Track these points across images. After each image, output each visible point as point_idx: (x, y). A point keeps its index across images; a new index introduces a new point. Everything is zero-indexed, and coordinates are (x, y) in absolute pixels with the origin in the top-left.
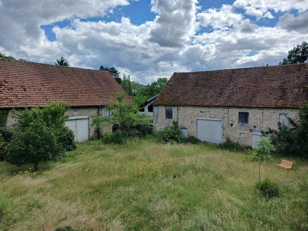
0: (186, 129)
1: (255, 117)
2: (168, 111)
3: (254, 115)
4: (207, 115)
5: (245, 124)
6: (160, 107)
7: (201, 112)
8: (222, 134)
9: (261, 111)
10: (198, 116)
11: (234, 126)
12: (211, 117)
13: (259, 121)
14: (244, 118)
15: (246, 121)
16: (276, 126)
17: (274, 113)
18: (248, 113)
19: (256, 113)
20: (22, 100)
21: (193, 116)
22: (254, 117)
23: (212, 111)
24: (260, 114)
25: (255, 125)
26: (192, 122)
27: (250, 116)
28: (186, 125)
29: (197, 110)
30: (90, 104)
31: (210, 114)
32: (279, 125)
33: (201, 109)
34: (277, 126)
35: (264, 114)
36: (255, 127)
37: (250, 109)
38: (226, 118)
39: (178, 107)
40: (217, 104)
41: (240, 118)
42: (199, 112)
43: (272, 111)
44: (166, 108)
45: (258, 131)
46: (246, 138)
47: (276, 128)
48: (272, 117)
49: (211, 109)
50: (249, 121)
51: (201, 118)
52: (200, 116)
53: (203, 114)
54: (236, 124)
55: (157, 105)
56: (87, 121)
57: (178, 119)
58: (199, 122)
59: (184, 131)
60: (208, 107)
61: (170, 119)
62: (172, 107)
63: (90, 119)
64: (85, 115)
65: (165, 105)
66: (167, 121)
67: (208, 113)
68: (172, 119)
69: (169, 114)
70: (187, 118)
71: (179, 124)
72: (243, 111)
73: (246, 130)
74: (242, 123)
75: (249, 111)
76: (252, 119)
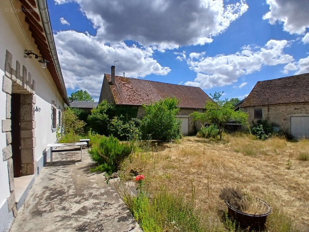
0: (278, 126)
2: (257, 111)
4: (303, 112)
6: (248, 109)
7: (295, 109)
10: (292, 113)
12: (307, 114)
21: (286, 114)
26: (285, 120)
28: (277, 122)
29: (291, 108)
31: (306, 110)
33: (296, 106)
39: (268, 107)
42: (293, 109)
44: (255, 109)
49: (306, 105)
51: (296, 115)
52: (295, 113)
53: (298, 111)
55: (245, 107)
56: (187, 119)
57: (268, 118)
58: (293, 119)
59: (275, 128)
60: (303, 103)
61: (259, 119)
62: (261, 107)
63: (190, 118)
64: (186, 115)
65: (254, 106)
66: (256, 121)
67: (303, 109)
68: (262, 118)
69: (258, 114)
70: (279, 116)
71: (269, 122)
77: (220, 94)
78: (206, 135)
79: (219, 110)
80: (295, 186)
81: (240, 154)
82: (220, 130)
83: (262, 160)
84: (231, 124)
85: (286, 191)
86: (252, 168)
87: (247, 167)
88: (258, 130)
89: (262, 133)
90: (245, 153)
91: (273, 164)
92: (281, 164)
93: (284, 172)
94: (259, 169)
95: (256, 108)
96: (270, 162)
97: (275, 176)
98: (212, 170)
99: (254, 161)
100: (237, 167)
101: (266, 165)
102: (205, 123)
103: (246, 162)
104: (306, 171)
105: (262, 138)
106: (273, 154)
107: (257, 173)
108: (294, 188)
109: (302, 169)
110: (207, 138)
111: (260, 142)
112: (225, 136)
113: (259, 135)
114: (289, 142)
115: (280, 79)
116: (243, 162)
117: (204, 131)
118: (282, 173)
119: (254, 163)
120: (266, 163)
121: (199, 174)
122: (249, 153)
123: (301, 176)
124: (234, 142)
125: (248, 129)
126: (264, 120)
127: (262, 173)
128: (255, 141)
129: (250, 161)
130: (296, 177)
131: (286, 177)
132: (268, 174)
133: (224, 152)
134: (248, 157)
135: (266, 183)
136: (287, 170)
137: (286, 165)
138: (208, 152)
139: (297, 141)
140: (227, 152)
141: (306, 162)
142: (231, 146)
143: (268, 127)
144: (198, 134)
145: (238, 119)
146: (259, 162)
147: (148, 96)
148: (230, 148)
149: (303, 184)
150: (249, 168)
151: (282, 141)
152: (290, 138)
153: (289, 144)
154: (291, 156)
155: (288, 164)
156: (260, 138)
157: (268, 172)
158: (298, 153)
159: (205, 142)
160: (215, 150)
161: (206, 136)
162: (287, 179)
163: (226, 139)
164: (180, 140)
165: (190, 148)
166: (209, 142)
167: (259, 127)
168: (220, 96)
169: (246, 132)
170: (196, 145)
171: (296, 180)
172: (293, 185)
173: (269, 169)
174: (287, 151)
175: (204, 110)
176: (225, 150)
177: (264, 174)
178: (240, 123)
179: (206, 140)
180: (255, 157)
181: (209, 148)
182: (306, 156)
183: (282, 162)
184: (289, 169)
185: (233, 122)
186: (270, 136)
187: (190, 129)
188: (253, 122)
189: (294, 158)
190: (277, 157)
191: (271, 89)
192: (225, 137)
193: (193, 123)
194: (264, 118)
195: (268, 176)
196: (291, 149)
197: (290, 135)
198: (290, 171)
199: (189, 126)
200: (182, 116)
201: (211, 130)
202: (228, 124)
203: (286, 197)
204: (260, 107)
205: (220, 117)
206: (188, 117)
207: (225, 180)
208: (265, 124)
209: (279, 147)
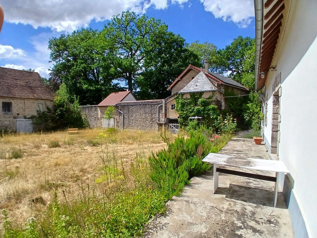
1: (18, 106)
3: (17, 106)
5: (8, 113)
9: (23, 101)
13: (22, 110)
14: (7, 107)
15: (10, 110)
16: (35, 112)
17: (33, 103)
18: (11, 103)
19: (18, 103)
24: (22, 103)
25: (17, 113)
27: (14, 105)
32: (37, 112)
35: (26, 104)
36: (18, 114)
37: (13, 99)
41: (3, 107)
43: (32, 101)
45: (21, 118)
46: (10, 125)
47: (35, 114)
48: (32, 106)
50: (12, 110)
72: (7, 100)
73: (10, 117)
74: (6, 111)
75: (12, 101)
76: (15, 108)
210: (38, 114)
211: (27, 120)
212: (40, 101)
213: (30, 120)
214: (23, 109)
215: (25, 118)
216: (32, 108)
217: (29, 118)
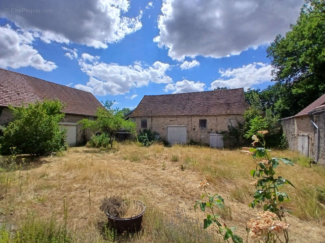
0: (159, 134)
2: (144, 121)
3: (211, 123)
4: (176, 123)
5: (204, 128)
7: (170, 121)
8: (187, 137)
9: (216, 118)
10: (168, 124)
11: (196, 130)
12: (178, 125)
13: (214, 126)
14: (203, 123)
15: (205, 126)
17: (225, 119)
18: (206, 120)
19: (212, 120)
20: (15, 101)
21: (164, 124)
22: (210, 122)
23: (179, 120)
24: (215, 120)
25: (211, 128)
26: (163, 129)
27: (208, 121)
28: (158, 131)
29: (168, 120)
30: (78, 113)
31: (178, 122)
32: (229, 128)
33: (171, 118)
34: (227, 128)
35: (218, 120)
36: (211, 130)
37: (208, 117)
38: (190, 125)
39: (152, 118)
40: (183, 114)
41: (200, 124)
42: (169, 121)
43: (223, 117)
45: (214, 133)
46: (205, 138)
47: (226, 129)
48: (224, 122)
49: (178, 118)
50: (207, 126)
51: (171, 126)
52: (170, 124)
53: (172, 122)
54: (198, 128)
55: (134, 117)
56: (75, 128)
57: (151, 127)
58: (169, 129)
59: (156, 136)
60: (176, 117)
61: (145, 128)
62: (147, 118)
63: (78, 126)
64: (74, 122)
65: (141, 117)
66: (142, 129)
67: (176, 121)
68: (147, 127)
69: (144, 124)
70: (159, 126)
71: (152, 131)
72: (203, 118)
73: (205, 132)
74: (202, 127)
75: (207, 119)
76: (209, 124)
77: (111, 103)
78: (97, 144)
79: (111, 118)
80: (168, 183)
81: (128, 161)
82: (111, 139)
83: (144, 165)
84: (122, 133)
85: (161, 189)
86: (136, 173)
87: (132, 173)
88: (144, 138)
89: (147, 141)
90: (131, 160)
91: (152, 167)
92: (159, 166)
93: (160, 172)
94: (141, 173)
95: (143, 119)
96: (150, 165)
97: (153, 177)
98: (99, 181)
99: (138, 166)
100: (123, 174)
101: (148, 169)
102: (96, 132)
103: (132, 168)
104: (176, 170)
105: (147, 145)
106: (154, 158)
107: (140, 177)
108: (167, 185)
109: (173, 169)
110: (97, 147)
111: (144, 148)
112: (116, 144)
113: (144, 142)
114: (166, 148)
115: (161, 96)
116: (130, 168)
117: (94, 140)
118: (158, 174)
119: (138, 168)
120: (147, 167)
121: (82, 189)
122: (135, 159)
123: (172, 174)
124: (124, 150)
125: (136, 137)
126: (148, 129)
127: (144, 176)
128: (141, 148)
129: (135, 167)
130: (169, 176)
131: (162, 176)
132: (148, 176)
133: (113, 160)
134: (134, 163)
135: (146, 185)
136: (162, 171)
137: (162, 166)
138: (97, 163)
139: (172, 147)
140: (116, 160)
141: (177, 163)
142: (120, 154)
143: (151, 135)
144: (88, 144)
145: (128, 129)
146: (142, 167)
147: (18, 94)
148: (119, 156)
149: (173, 181)
150: (133, 174)
151: (160, 147)
152: (167, 144)
153: (166, 149)
154: (166, 158)
155: (164, 166)
156: (145, 145)
157: (148, 174)
158: (171, 156)
159: (95, 152)
160: (105, 160)
161: (96, 146)
162: (162, 179)
163: (116, 148)
164: (65, 152)
165: (77, 160)
166: (99, 152)
167: (145, 136)
168: (111, 104)
169: (134, 140)
170: (84, 156)
171: (168, 178)
172: (166, 183)
173: (149, 171)
174: (164, 155)
175: (95, 118)
176: (114, 158)
177: (145, 176)
178: (129, 131)
179: (97, 149)
180: (139, 163)
181: (99, 158)
182: (176, 158)
183: (159, 165)
184: (164, 169)
185: (124, 131)
186: (152, 143)
187: (79, 139)
188: (140, 131)
189: (168, 160)
190: (156, 161)
191: (154, 103)
192: (115, 146)
193: (82, 132)
194: (148, 128)
195: (148, 179)
196: (167, 153)
197: (167, 141)
198: (165, 171)
199: (77, 135)
200: (69, 123)
201: (102, 139)
202: (120, 133)
203: (160, 195)
204: (145, 118)
205: (112, 126)
206: (76, 124)
207: (110, 189)
208: (149, 132)
209: (158, 152)
210: (230, 129)
211: (219, 135)
212: (231, 117)
213: (221, 135)
214: (215, 124)
215: (217, 133)
216: (223, 124)
217: (220, 133)
